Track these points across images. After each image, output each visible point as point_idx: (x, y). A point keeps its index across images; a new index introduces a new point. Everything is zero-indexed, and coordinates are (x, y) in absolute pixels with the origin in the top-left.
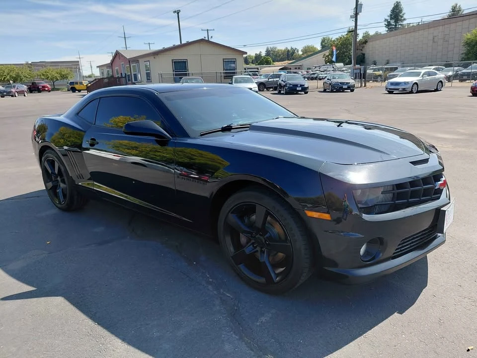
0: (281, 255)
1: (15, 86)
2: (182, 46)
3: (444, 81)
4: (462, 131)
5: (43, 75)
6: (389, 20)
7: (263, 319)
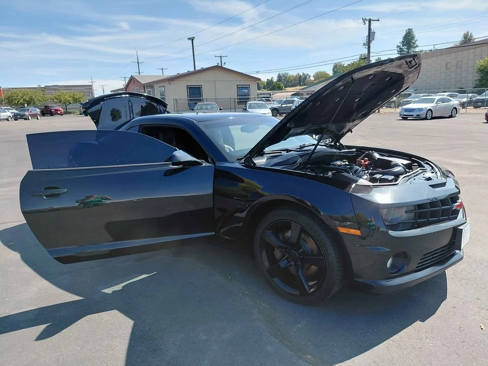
0: (314, 268)
1: (29, 109)
2: (196, 72)
3: (459, 107)
4: (478, 157)
5: (56, 98)
6: (401, 47)
7: (299, 326)
